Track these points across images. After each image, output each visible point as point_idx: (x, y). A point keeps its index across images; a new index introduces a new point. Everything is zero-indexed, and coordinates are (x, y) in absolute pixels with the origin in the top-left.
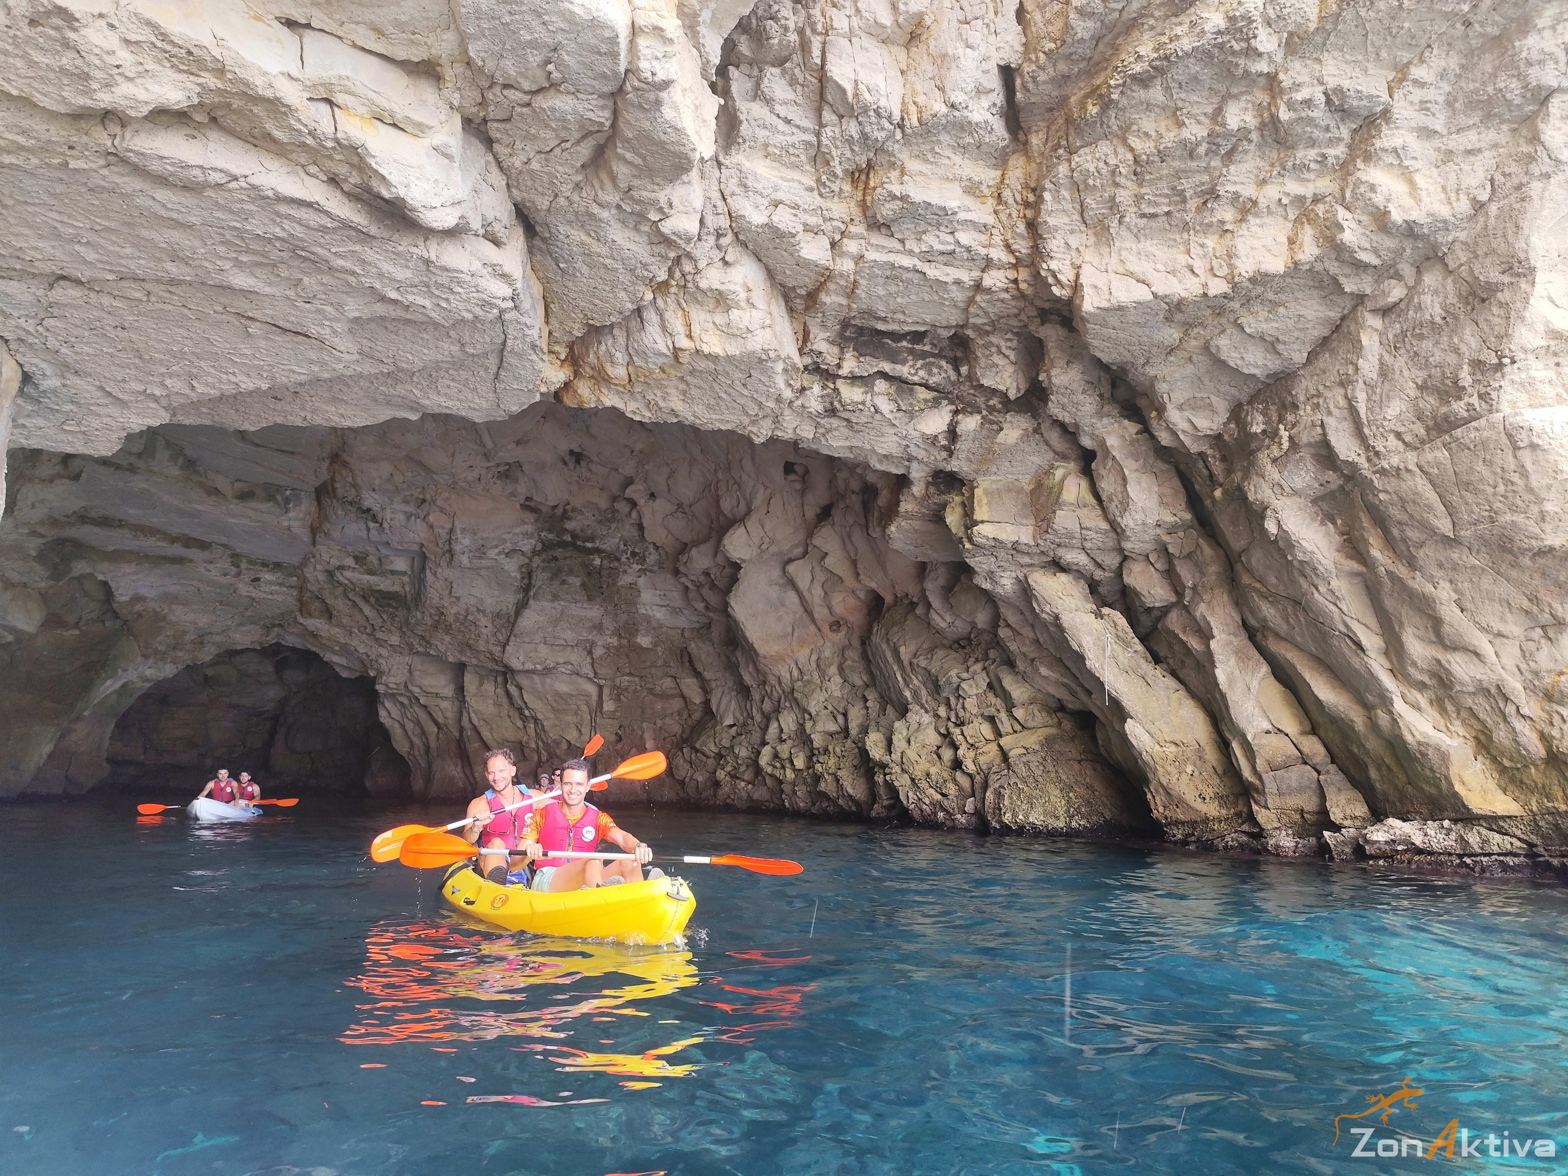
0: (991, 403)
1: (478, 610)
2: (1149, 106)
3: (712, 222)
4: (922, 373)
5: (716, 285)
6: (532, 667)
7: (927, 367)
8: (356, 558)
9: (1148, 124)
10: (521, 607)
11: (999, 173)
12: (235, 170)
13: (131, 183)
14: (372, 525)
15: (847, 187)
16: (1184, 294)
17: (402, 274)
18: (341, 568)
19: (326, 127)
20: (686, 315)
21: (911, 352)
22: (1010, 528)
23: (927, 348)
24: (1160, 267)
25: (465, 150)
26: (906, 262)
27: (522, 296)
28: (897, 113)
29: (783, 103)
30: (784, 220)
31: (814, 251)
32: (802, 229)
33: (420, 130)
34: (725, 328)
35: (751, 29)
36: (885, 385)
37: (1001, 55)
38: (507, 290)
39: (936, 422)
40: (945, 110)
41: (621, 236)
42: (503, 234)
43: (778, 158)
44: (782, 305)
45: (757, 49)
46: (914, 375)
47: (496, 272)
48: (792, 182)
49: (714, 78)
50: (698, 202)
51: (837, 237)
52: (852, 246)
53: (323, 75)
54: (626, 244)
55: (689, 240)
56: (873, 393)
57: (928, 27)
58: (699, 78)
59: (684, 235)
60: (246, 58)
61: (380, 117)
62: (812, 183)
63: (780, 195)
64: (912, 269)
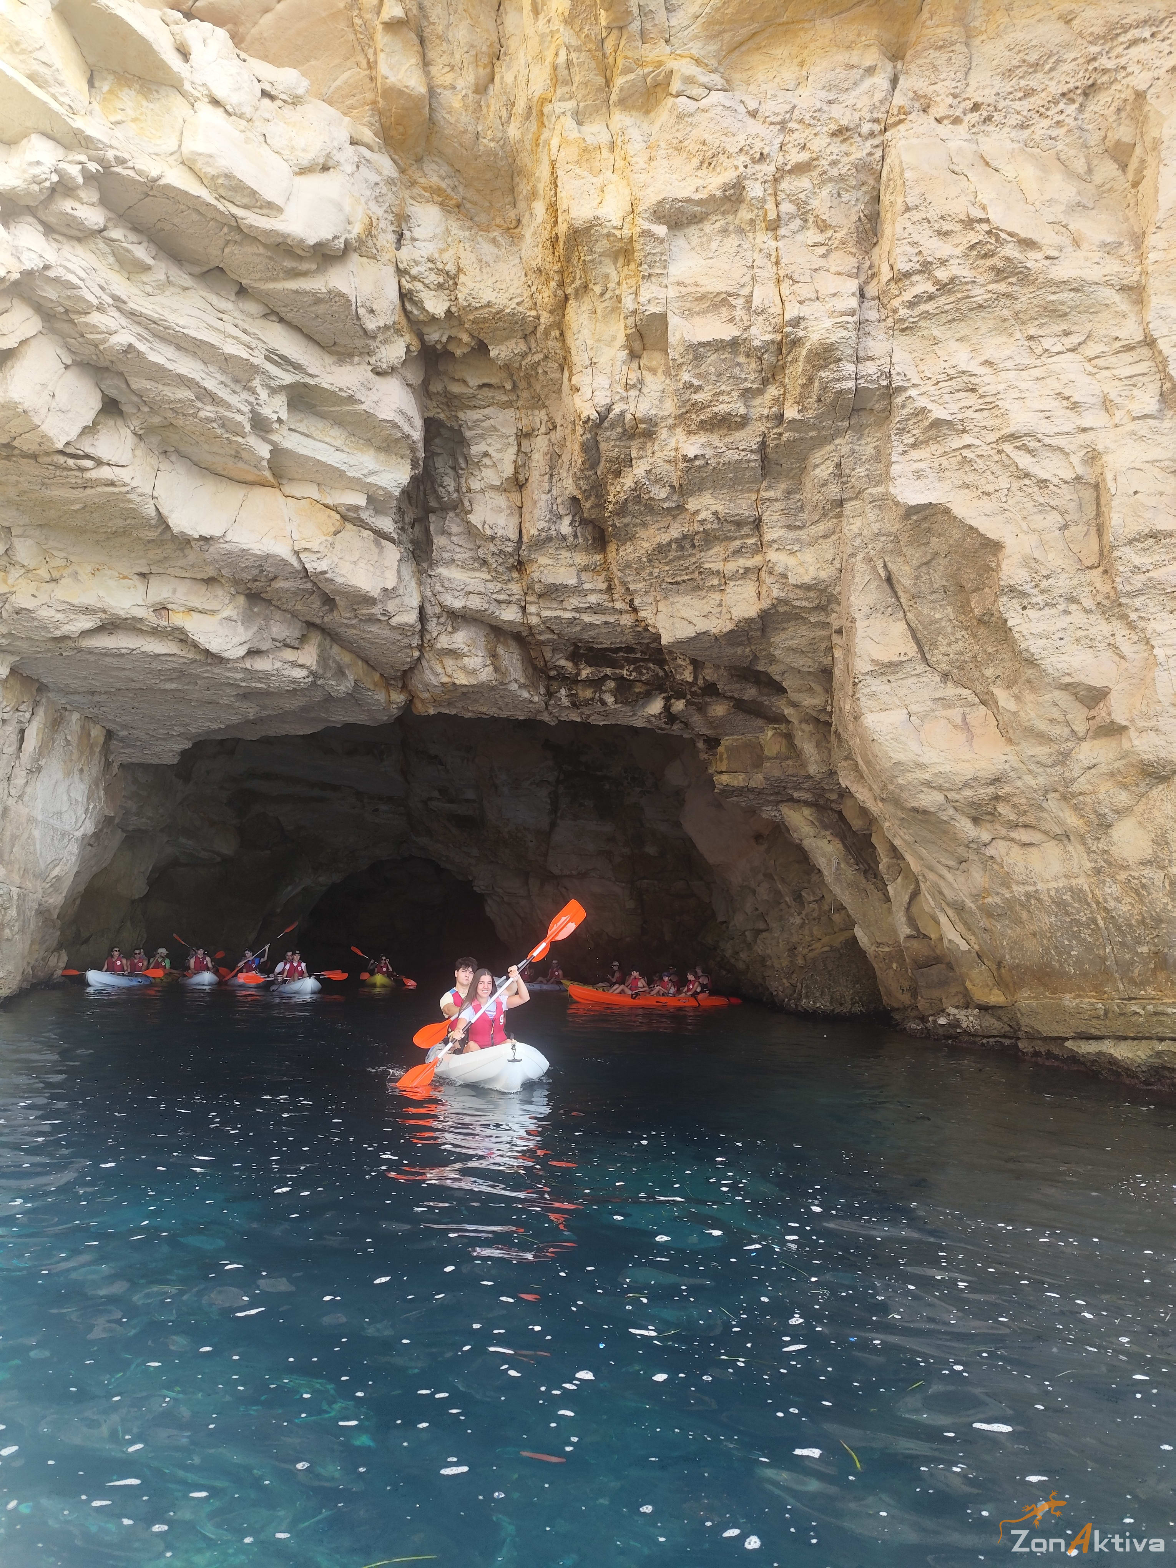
0: (693, 689)
1: (525, 828)
2: (636, 525)
3: (430, 610)
4: (634, 674)
5: (446, 646)
6: (569, 873)
7: (637, 669)
8: (439, 791)
9: (642, 533)
10: (553, 825)
11: (602, 556)
12: (132, 646)
13: (92, 658)
14: (440, 767)
15: (515, 575)
16: (713, 631)
17: (238, 676)
18: (431, 799)
19: (164, 623)
20: (441, 662)
21: (627, 660)
22: (742, 777)
23: (638, 655)
24: (697, 613)
25: (252, 610)
26: (568, 615)
27: (321, 671)
28: (514, 536)
29: (457, 535)
30: (475, 603)
31: (509, 615)
32: (495, 604)
33: (213, 612)
34: (464, 668)
35: (435, 491)
36: (611, 684)
37: (567, 492)
38: (305, 673)
39: (656, 707)
40: (536, 533)
41: (374, 628)
42: (296, 643)
43: (462, 567)
44: (513, 644)
45: (440, 503)
46: (630, 675)
47: (295, 664)
48: (476, 579)
49: (396, 537)
50: (415, 602)
51: (523, 604)
52: (532, 609)
53: (158, 599)
54: (380, 632)
55: (412, 626)
56: (602, 692)
57: (527, 480)
58: (373, 547)
59: (406, 624)
60: (113, 604)
61: (192, 610)
62: (489, 577)
63: (470, 589)
64: (575, 619)
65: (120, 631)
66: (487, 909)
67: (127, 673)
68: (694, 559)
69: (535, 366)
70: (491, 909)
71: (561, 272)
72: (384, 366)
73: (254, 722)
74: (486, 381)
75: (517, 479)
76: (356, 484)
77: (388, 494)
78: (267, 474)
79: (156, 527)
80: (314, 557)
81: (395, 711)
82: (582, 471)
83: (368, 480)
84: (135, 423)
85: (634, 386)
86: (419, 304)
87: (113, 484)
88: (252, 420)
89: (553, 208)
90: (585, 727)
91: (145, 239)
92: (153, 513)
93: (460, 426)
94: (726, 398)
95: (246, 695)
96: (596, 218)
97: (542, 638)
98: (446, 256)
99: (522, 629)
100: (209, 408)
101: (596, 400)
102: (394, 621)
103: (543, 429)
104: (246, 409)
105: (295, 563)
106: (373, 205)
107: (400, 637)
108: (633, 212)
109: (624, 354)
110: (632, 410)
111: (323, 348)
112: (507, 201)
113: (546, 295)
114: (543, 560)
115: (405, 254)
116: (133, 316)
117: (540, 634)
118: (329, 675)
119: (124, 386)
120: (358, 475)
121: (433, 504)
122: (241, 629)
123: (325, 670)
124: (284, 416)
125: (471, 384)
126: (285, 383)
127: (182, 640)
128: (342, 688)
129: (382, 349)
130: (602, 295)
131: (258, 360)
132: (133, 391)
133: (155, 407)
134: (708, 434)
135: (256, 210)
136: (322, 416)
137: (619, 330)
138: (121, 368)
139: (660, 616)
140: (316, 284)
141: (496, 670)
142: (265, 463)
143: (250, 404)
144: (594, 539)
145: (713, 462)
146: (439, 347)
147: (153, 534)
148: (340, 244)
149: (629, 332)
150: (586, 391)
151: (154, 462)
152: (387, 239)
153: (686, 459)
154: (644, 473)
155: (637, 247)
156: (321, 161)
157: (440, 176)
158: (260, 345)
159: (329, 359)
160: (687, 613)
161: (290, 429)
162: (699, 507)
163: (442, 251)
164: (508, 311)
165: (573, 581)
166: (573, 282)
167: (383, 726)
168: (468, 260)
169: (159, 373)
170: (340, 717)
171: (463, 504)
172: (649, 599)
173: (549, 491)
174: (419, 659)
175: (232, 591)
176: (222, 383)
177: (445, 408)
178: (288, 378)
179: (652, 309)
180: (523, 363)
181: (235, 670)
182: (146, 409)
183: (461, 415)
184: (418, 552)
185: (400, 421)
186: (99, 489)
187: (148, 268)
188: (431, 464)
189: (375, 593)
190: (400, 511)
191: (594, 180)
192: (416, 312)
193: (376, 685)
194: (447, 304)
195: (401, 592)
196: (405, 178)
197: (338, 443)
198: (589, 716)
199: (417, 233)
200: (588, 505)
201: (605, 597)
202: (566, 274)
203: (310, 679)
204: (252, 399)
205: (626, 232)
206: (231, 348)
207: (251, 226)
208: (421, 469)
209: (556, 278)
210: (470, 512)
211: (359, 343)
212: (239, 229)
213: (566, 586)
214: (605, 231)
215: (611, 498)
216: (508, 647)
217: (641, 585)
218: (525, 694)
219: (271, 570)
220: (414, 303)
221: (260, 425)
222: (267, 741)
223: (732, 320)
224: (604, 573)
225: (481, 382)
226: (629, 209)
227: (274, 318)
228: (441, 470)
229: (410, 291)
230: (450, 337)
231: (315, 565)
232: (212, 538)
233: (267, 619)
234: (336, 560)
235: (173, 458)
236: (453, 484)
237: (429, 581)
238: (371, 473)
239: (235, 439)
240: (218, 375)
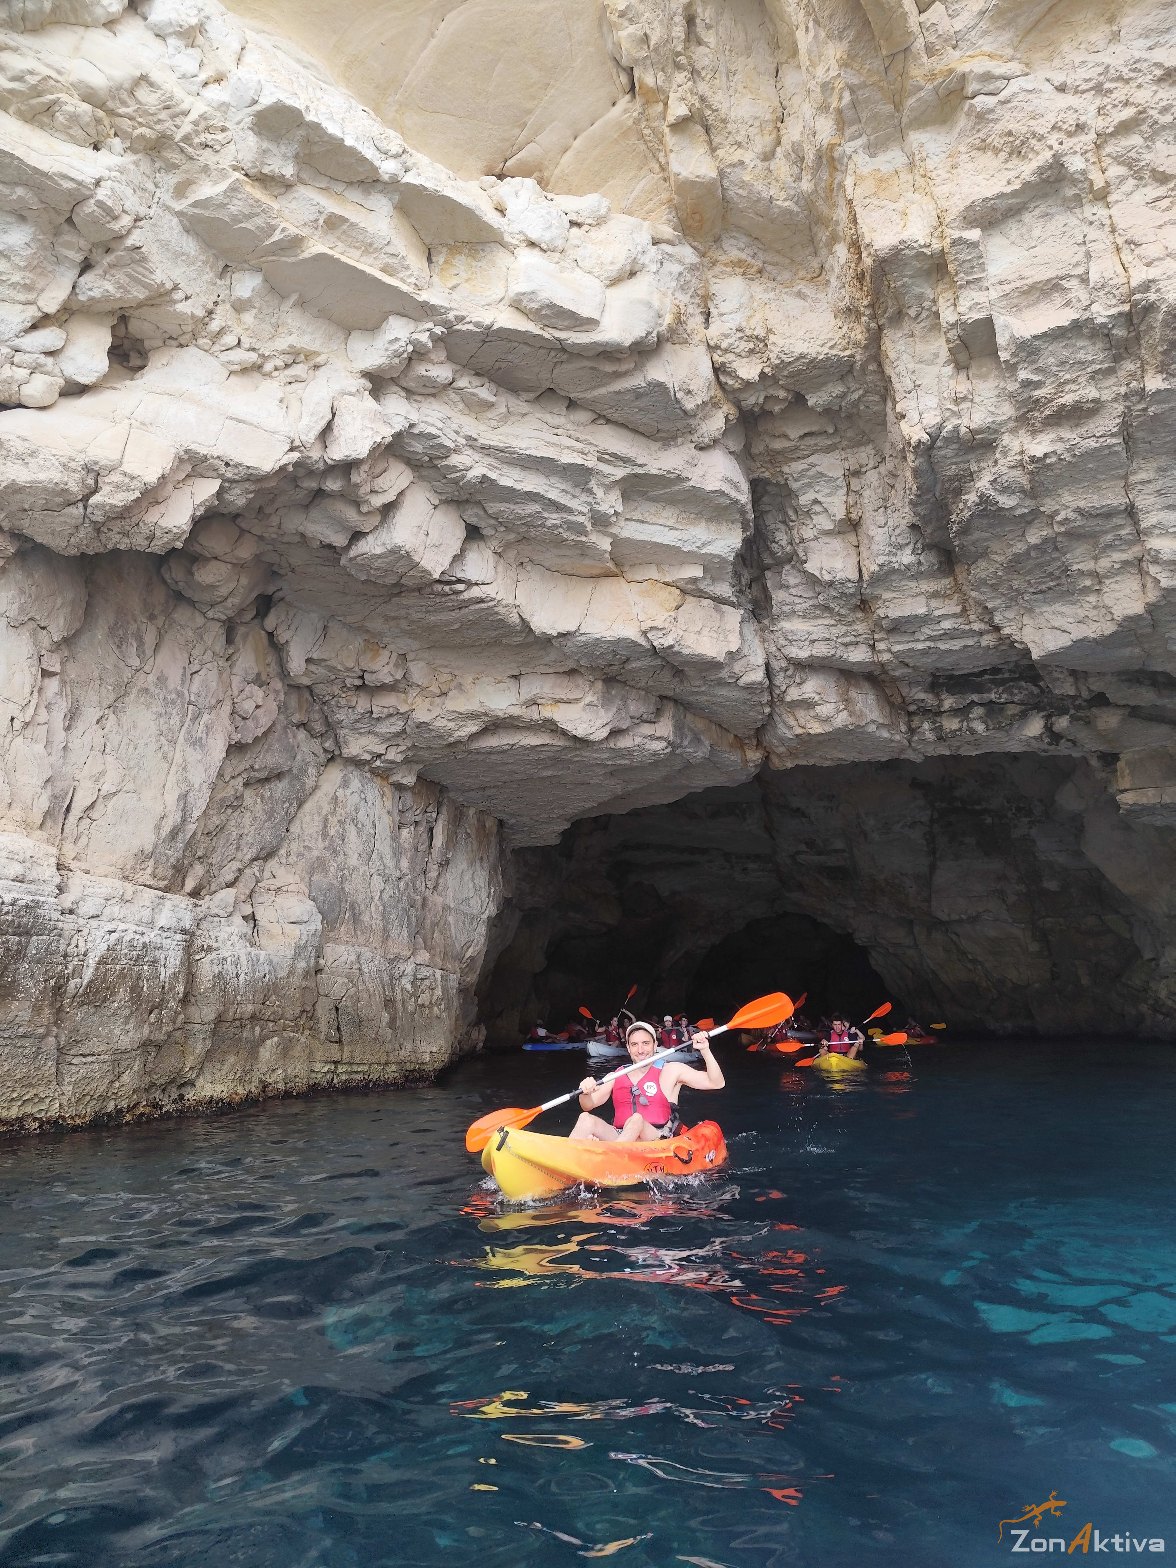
0: (1077, 703)
1: (901, 874)
2: (986, 540)
3: (776, 665)
4: (1004, 696)
5: (796, 698)
6: (957, 917)
7: (1007, 690)
8: (806, 843)
9: (995, 546)
10: (933, 867)
11: (951, 579)
12: (511, 742)
13: (480, 757)
14: (804, 820)
15: (860, 615)
17: (604, 756)
18: (798, 853)
19: (536, 717)
20: (793, 714)
21: (993, 682)
22: (1151, 793)
23: (1006, 675)
24: (1071, 620)
25: (609, 693)
26: (920, 646)
27: (678, 741)
28: (854, 576)
29: (796, 586)
30: (821, 650)
31: (858, 655)
32: (841, 648)
33: (577, 701)
34: (817, 717)
35: (768, 549)
36: (978, 711)
37: (904, 522)
38: (663, 744)
39: (1035, 727)
40: (877, 568)
41: (724, 692)
42: (652, 717)
43: (804, 617)
44: (866, 685)
45: (774, 559)
46: (1000, 698)
47: (653, 738)
48: (819, 627)
49: (735, 600)
50: (760, 660)
51: (871, 642)
52: (881, 646)
53: (528, 697)
54: (730, 694)
55: (760, 683)
56: (969, 720)
57: (860, 518)
58: (714, 613)
59: (754, 683)
60: (493, 707)
61: (558, 701)
62: (833, 622)
63: (814, 637)
64: (930, 648)
65: (501, 731)
66: (872, 962)
67: (510, 767)
68: (1059, 563)
69: (856, 404)
70: (877, 961)
71: (871, 305)
72: (707, 440)
73: (622, 797)
74: (806, 431)
75: (850, 519)
76: (691, 557)
77: (723, 560)
78: (611, 565)
79: (521, 632)
80: (660, 634)
81: (753, 770)
82: (917, 496)
83: (703, 552)
84: (494, 544)
85: (965, 399)
86: (733, 374)
87: (482, 601)
88: (592, 518)
89: (856, 246)
90: (956, 759)
91: (486, 380)
92: (518, 620)
93: (786, 480)
94: (1073, 387)
95: (614, 772)
96: (903, 242)
97: (896, 674)
98: (753, 323)
99: (872, 668)
100: (554, 516)
101: (925, 422)
102: (742, 682)
103: (871, 464)
104: (585, 510)
105: (644, 643)
106: (679, 295)
107: (749, 697)
108: (941, 224)
109: (949, 369)
110: (965, 421)
111: (648, 437)
112: (807, 253)
113: (859, 331)
114: (887, 595)
115: (714, 332)
116: (485, 449)
117: (893, 670)
118: (686, 743)
119: (481, 513)
120: (693, 548)
121: (768, 561)
122: (602, 712)
123: (682, 739)
124: (620, 509)
125: (792, 437)
126: (617, 478)
127: (552, 731)
128: (700, 754)
129: (703, 426)
130: (918, 316)
131: (591, 462)
132: (490, 516)
133: (510, 526)
134: (1055, 428)
135: (577, 329)
136: (655, 500)
137: (940, 346)
138: (479, 497)
139: (1027, 630)
140: (637, 381)
141: (851, 714)
142: (607, 556)
143: (590, 504)
144: (940, 563)
145: (1067, 456)
146: (756, 409)
147: (519, 639)
148: (654, 338)
149: (951, 345)
150: (913, 416)
151: (513, 574)
152: (695, 322)
153: (1033, 460)
154: (988, 485)
155: (950, 258)
156: (628, 268)
157: (739, 249)
158: (592, 448)
159: (655, 446)
160: (1057, 622)
161: (626, 520)
162: (1057, 507)
163: (749, 318)
164: (821, 357)
165: (922, 610)
166: (885, 312)
167: (743, 785)
168: (775, 319)
169: (511, 495)
170: (700, 782)
171: (798, 555)
172: (1010, 614)
173: (885, 524)
174: (770, 715)
175: (591, 678)
176: (563, 490)
177: (769, 466)
178: (620, 473)
179: (976, 316)
180: (843, 404)
181: (602, 751)
182: (503, 529)
183: (786, 469)
184: (758, 611)
185: (726, 488)
186: (471, 608)
187: (492, 405)
188: (761, 522)
189: (721, 658)
190: (737, 575)
191: (895, 206)
192: (731, 382)
193: (731, 746)
194: (760, 367)
195: (745, 652)
196: (706, 260)
197: (671, 522)
198: (959, 748)
199: (724, 307)
200: (929, 531)
201: (961, 620)
202: (877, 306)
203: (669, 750)
204: (590, 500)
205: (936, 246)
206: (567, 458)
207: (574, 344)
208: (752, 530)
209: (867, 312)
210: (805, 562)
211: (680, 425)
212: (563, 350)
213: (916, 617)
214: (913, 252)
215: (954, 517)
216: (861, 689)
217: (999, 601)
218: (885, 734)
219: (623, 653)
220: (729, 374)
221: (600, 521)
222: (635, 813)
223: (1068, 303)
224: (956, 596)
225: (802, 433)
226: (935, 223)
227: (602, 421)
228: (772, 526)
229: (723, 364)
230: (766, 397)
231: (662, 641)
232: (569, 633)
233: (624, 699)
234: (682, 633)
235: (529, 568)
236: (785, 537)
237: (772, 636)
238: (704, 544)
239: (579, 539)
240: (559, 485)
